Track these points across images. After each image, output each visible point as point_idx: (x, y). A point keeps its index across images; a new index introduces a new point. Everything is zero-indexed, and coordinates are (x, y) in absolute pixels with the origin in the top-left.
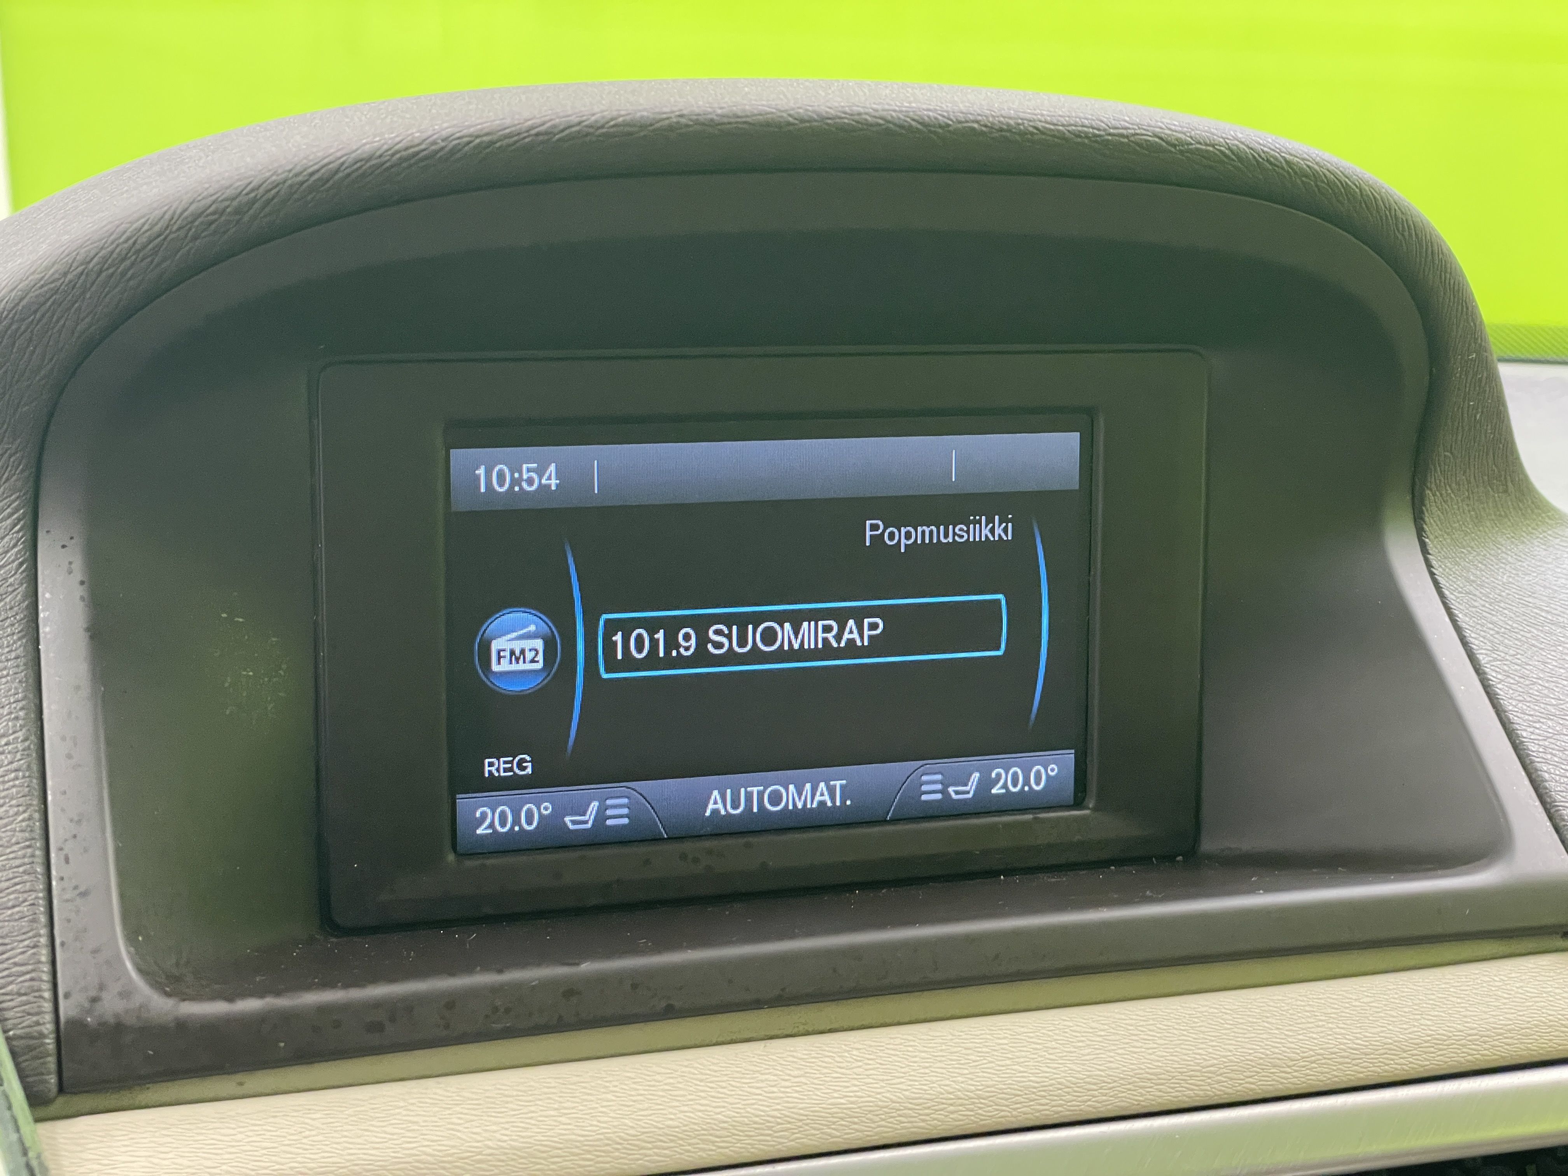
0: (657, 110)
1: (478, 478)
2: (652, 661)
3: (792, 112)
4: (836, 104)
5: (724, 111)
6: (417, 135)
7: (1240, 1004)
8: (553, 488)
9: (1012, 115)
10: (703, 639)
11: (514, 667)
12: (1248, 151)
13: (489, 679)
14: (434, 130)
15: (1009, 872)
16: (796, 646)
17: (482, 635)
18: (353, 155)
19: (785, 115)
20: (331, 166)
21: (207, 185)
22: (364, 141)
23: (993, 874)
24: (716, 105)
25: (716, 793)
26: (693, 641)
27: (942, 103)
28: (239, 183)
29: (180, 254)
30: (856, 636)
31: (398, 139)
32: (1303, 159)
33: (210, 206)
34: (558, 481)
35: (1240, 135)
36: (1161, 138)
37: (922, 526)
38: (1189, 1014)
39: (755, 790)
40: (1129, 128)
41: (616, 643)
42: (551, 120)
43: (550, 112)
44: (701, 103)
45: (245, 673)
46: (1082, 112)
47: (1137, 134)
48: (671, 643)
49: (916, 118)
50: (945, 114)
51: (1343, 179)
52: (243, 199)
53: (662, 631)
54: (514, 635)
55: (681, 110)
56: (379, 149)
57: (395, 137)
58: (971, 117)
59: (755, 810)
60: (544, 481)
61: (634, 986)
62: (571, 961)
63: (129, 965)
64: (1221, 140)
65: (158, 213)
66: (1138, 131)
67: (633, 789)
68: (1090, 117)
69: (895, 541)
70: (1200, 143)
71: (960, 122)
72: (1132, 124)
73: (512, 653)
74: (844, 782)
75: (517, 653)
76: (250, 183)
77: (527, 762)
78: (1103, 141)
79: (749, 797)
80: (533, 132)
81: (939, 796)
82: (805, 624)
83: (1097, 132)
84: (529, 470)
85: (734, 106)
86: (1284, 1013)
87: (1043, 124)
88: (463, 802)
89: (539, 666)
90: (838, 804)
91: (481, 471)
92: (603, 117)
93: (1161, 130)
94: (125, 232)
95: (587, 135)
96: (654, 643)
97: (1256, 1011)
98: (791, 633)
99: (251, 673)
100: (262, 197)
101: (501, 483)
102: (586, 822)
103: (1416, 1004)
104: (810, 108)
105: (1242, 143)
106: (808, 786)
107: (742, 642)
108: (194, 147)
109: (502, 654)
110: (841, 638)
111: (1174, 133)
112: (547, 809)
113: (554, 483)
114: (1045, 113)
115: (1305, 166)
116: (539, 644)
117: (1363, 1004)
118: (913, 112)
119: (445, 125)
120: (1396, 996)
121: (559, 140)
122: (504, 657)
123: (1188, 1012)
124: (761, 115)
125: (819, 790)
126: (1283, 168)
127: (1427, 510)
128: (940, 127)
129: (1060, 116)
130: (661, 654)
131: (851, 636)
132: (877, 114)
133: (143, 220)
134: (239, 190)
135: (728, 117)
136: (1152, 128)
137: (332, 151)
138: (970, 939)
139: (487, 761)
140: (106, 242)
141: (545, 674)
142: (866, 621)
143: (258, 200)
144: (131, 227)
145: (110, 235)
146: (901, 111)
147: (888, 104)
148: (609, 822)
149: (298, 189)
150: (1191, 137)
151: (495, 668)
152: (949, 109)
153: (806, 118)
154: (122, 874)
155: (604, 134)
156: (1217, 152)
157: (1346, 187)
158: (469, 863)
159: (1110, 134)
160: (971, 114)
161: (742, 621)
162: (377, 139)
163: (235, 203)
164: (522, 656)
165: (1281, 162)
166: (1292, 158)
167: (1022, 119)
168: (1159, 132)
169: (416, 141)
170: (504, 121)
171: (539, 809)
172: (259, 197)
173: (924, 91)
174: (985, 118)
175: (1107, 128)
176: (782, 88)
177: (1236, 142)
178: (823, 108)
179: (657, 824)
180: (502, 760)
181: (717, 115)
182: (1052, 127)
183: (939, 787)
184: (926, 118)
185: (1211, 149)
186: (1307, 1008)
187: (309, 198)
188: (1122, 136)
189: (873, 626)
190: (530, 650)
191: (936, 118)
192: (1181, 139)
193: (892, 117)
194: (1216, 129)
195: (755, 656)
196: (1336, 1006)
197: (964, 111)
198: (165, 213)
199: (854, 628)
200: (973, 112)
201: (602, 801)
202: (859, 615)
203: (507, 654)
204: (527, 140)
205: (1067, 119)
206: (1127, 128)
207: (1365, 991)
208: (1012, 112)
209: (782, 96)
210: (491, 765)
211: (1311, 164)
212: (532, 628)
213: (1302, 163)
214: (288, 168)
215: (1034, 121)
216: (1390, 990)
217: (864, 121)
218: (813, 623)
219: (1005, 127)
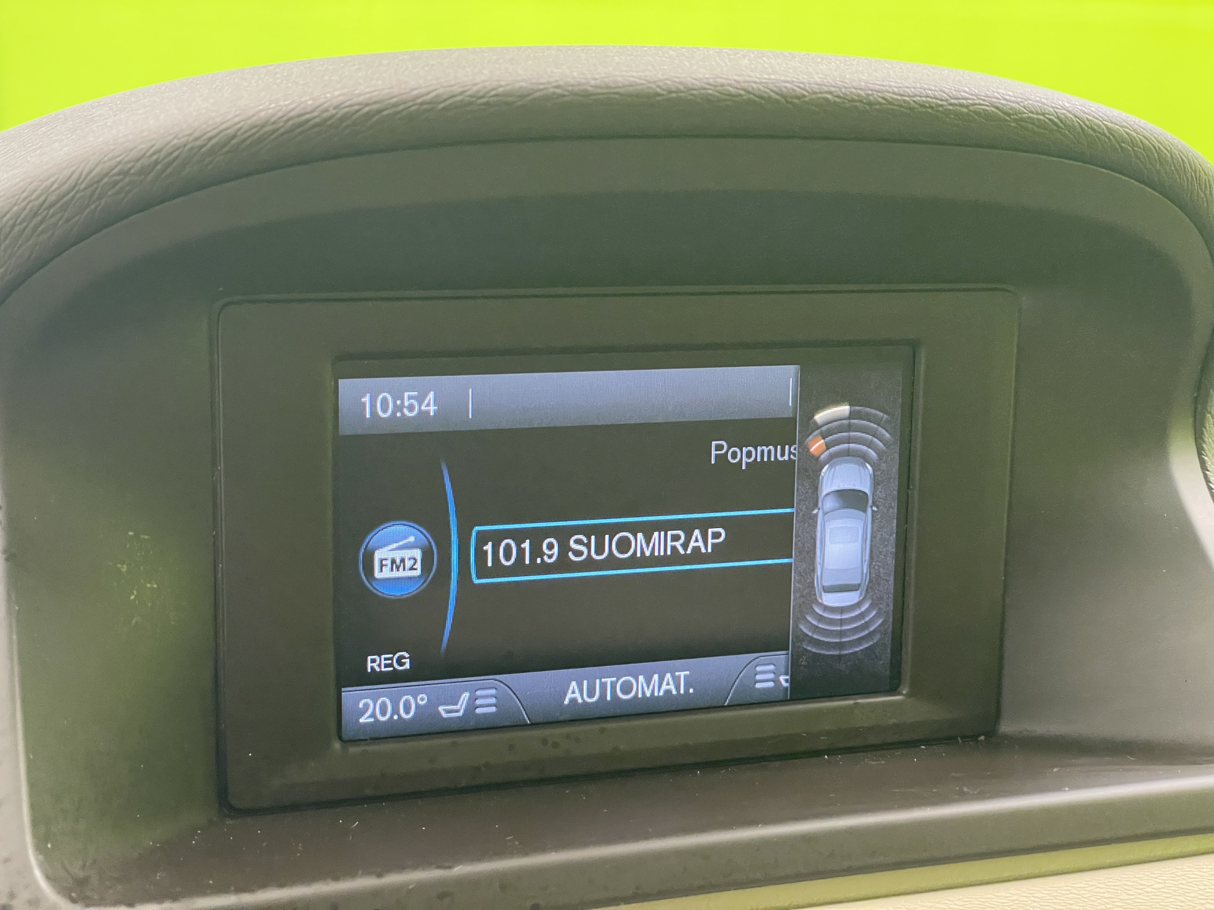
0: (534, 81)
1: (364, 404)
2: (519, 568)
3: (660, 84)
4: (701, 76)
5: (598, 82)
6: (310, 102)
7: (1046, 892)
8: (432, 414)
9: (863, 87)
10: (564, 548)
11: (395, 574)
12: (1074, 119)
13: (372, 586)
14: (326, 98)
15: (832, 751)
16: (648, 553)
17: (367, 546)
18: (249, 122)
19: (653, 86)
20: (229, 131)
21: (112, 147)
22: (261, 107)
23: (818, 753)
24: (589, 76)
25: (574, 684)
26: (556, 550)
27: (798, 75)
28: (143, 146)
29: (88, 210)
30: (701, 544)
31: (291, 107)
32: (1122, 127)
33: (116, 166)
34: (436, 408)
35: (1067, 105)
36: (997, 108)
37: (762, 446)
38: (1002, 903)
39: (609, 680)
40: (969, 99)
41: (486, 552)
42: (435, 90)
43: (435, 82)
44: (575, 74)
45: (149, 585)
46: (926, 84)
47: (975, 104)
48: (536, 551)
49: (775, 89)
50: (802, 86)
51: (1157, 144)
52: (145, 161)
53: (528, 541)
54: (395, 545)
55: (557, 81)
56: (274, 115)
57: (289, 104)
58: (826, 89)
59: (609, 698)
60: (423, 408)
61: (503, 887)
62: (446, 864)
63: (38, 874)
64: (1051, 109)
65: (66, 173)
66: (977, 102)
67: (501, 682)
68: (933, 88)
69: (737, 460)
70: (1033, 113)
71: (815, 93)
72: (972, 95)
73: (393, 562)
74: (688, 673)
75: (398, 561)
76: (153, 146)
77: (405, 658)
78: (945, 110)
79: (603, 686)
80: (419, 101)
81: (771, 684)
82: (656, 534)
83: (940, 102)
84: (410, 398)
85: (607, 77)
86: (1086, 900)
87: (890, 95)
88: (348, 695)
89: (418, 573)
90: (682, 692)
91: (366, 399)
92: (484, 87)
93: (997, 101)
94: (35, 190)
95: (470, 103)
96: (521, 552)
97: (1061, 898)
98: (643, 542)
99: (155, 586)
100: (163, 159)
101: (385, 410)
102: (457, 711)
103: (1201, 890)
104: (677, 80)
105: (1069, 112)
106: (656, 677)
107: (600, 550)
108: (104, 104)
109: (384, 562)
110: (688, 546)
111: (1009, 103)
112: (423, 699)
113: (432, 409)
114: (892, 84)
115: (1124, 133)
116: (417, 554)
117: (1155, 891)
118: (772, 83)
119: (337, 93)
120: (1184, 882)
121: (444, 109)
122: (386, 565)
123: (1001, 901)
124: (631, 86)
125: (666, 680)
126: (1104, 135)
127: (1207, 432)
128: (798, 98)
129: (907, 87)
130: (527, 562)
131: (696, 544)
132: (738, 86)
133: (52, 180)
134: (143, 152)
135: (600, 87)
136: (990, 99)
137: (229, 117)
138: (807, 839)
139: (369, 658)
140: (18, 200)
141: (422, 581)
142: (710, 531)
143: (159, 163)
144: (41, 185)
145: (23, 192)
146: (761, 83)
147: (749, 76)
148: (478, 711)
149: (198, 151)
150: (1024, 107)
151: (377, 575)
152: (805, 81)
153: (674, 89)
154: (32, 785)
155: (486, 104)
156: (1047, 120)
157: (1159, 151)
158: (353, 750)
159: (951, 104)
160: (825, 85)
161: (599, 532)
162: (273, 105)
163: (139, 165)
164: (402, 564)
165: (1103, 130)
166: (1113, 125)
167: (872, 90)
168: (996, 102)
169: (309, 109)
170: (392, 90)
171: (416, 700)
172: (161, 158)
173: (779, 61)
174: (838, 89)
175: (949, 98)
176: (649, 58)
177: (1064, 111)
178: (689, 79)
179: (521, 711)
180: (383, 657)
181: (592, 86)
182: (899, 98)
183: (772, 676)
184: (784, 89)
185: (1041, 117)
186: (1106, 895)
187: (208, 160)
188: (962, 105)
189: (716, 535)
190: (410, 559)
191: (793, 90)
192: (1014, 108)
193: (753, 88)
194: (1046, 99)
195: (611, 562)
196: (1131, 893)
197: (820, 83)
198: (73, 172)
199: (699, 537)
200: (826, 83)
201: (473, 692)
202: (704, 525)
203: (389, 562)
204: (413, 108)
205: (913, 90)
206: (966, 99)
207: (1156, 878)
208: (863, 83)
209: (650, 68)
210: (373, 661)
211: (1129, 131)
212: (412, 539)
213: (1121, 129)
214: (188, 132)
215: (883, 91)
216: (1178, 876)
217: (727, 92)
218: (662, 533)
219: (856, 98)
